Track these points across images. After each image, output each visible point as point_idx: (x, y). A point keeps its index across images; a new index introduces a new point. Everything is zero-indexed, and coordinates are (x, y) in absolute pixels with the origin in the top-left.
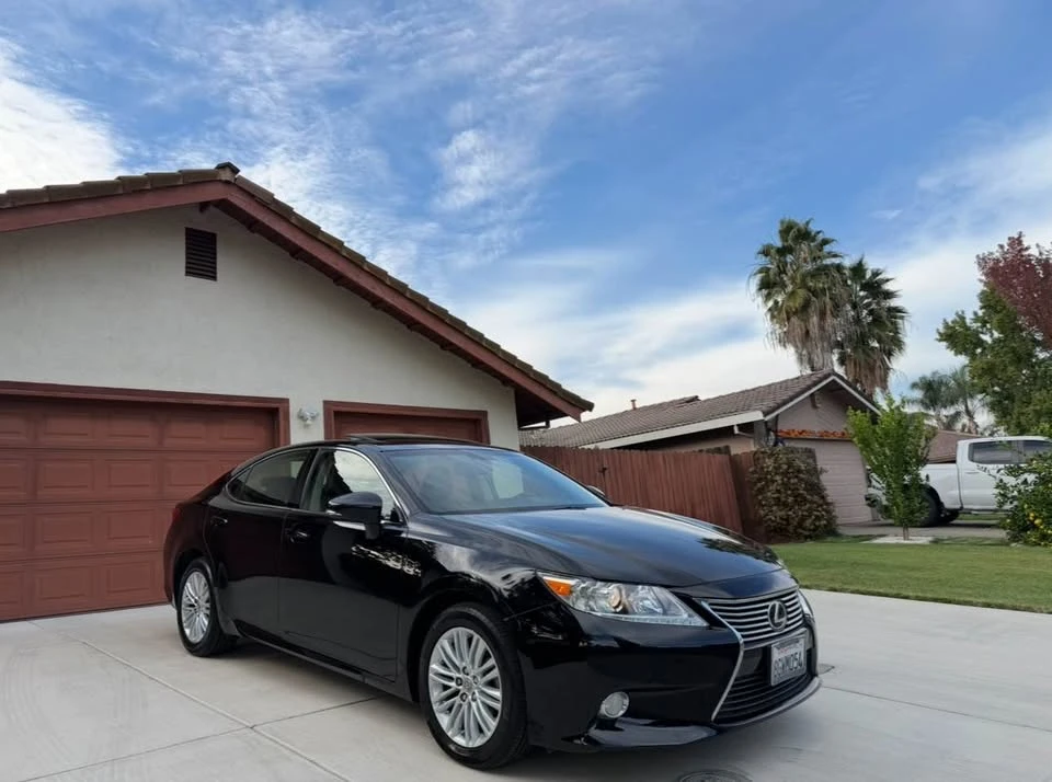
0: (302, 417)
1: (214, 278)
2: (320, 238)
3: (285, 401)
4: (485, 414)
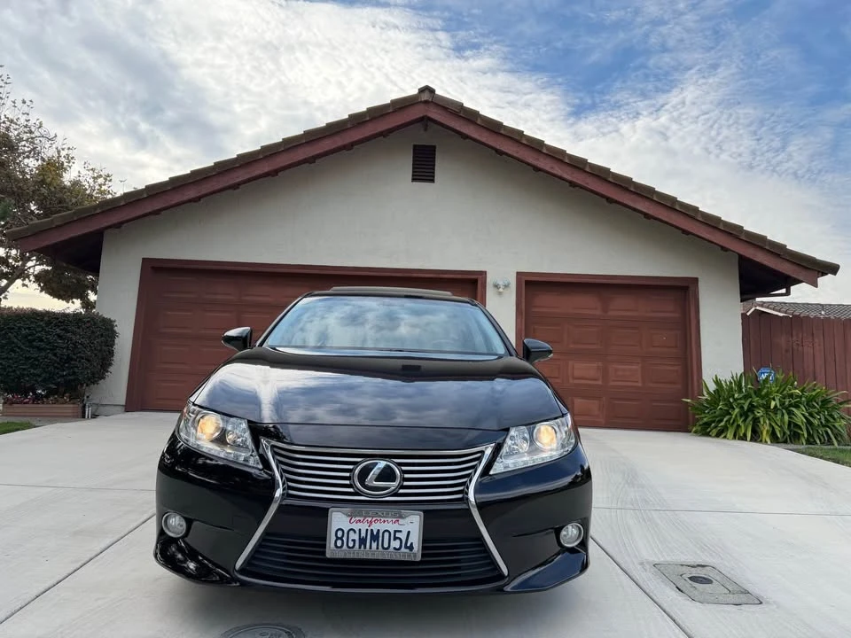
0: (496, 286)
1: (433, 181)
2: (502, 132)
3: (483, 274)
4: (696, 280)
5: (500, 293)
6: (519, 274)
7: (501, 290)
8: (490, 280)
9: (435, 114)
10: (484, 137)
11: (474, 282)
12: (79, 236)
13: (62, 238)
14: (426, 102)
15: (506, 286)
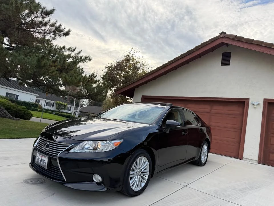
5: (255, 108)
6: (265, 100)
7: (255, 106)
8: (251, 102)
9: (226, 41)
10: (246, 46)
11: (244, 103)
12: (127, 90)
13: (124, 91)
14: (222, 37)
15: (258, 104)
